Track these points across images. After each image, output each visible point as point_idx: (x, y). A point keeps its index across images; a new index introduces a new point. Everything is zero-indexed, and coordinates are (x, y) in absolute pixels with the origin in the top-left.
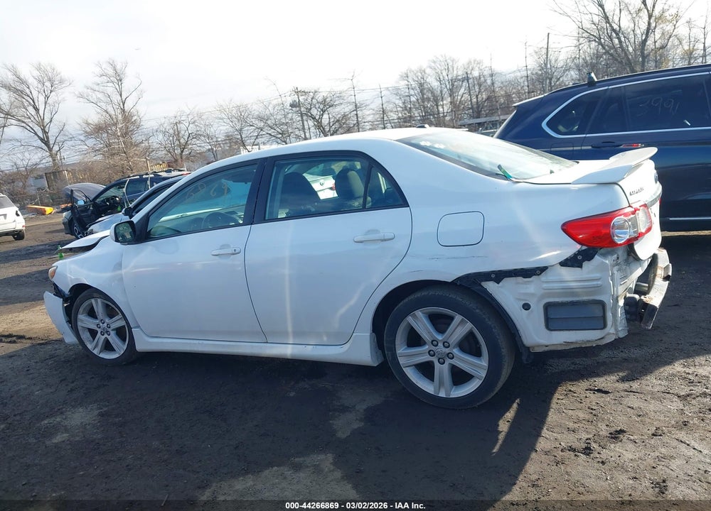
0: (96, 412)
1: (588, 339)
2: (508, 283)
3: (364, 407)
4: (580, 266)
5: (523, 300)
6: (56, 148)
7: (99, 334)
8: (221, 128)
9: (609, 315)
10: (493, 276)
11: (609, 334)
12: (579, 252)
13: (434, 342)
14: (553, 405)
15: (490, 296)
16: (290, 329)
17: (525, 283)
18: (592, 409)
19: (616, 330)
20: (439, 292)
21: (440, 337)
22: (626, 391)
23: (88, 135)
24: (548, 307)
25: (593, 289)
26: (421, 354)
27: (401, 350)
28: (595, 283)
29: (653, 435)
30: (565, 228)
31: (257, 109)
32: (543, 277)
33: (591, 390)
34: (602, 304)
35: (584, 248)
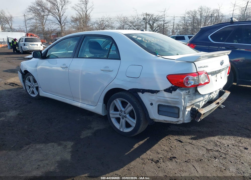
0: (18, 113)
1: (172, 121)
2: (146, 94)
3: (97, 129)
4: (171, 93)
5: (151, 101)
6: (63, 25)
7: (31, 88)
8: (117, 24)
9: (181, 113)
10: (141, 91)
11: (180, 120)
12: (172, 87)
13: (121, 111)
14: (159, 143)
15: (140, 98)
16: (80, 97)
17: (152, 95)
18: (171, 147)
19: (183, 119)
20: (124, 93)
21: (123, 109)
22: (189, 143)
23: (72, 21)
24: (159, 106)
25: (174, 102)
26: (117, 114)
27: (112, 111)
28: (176, 100)
29: (186, 161)
30: (168, 77)
31: (131, 19)
32: (158, 94)
33: (177, 140)
34: (178, 108)
35: (173, 86)
